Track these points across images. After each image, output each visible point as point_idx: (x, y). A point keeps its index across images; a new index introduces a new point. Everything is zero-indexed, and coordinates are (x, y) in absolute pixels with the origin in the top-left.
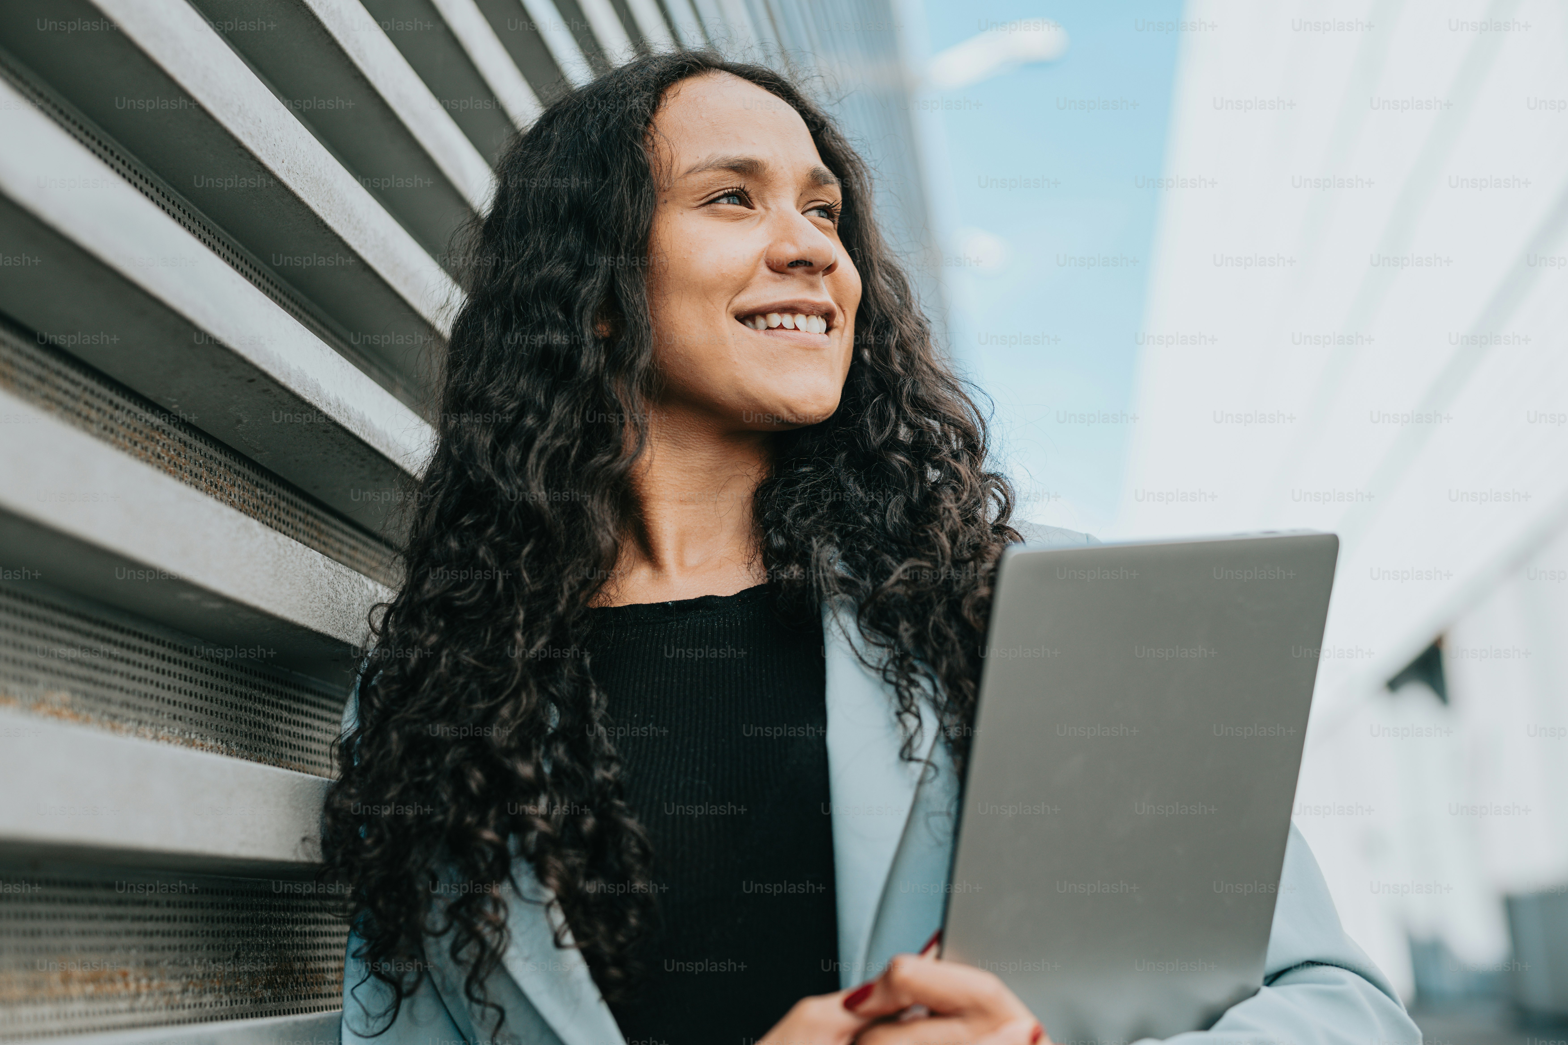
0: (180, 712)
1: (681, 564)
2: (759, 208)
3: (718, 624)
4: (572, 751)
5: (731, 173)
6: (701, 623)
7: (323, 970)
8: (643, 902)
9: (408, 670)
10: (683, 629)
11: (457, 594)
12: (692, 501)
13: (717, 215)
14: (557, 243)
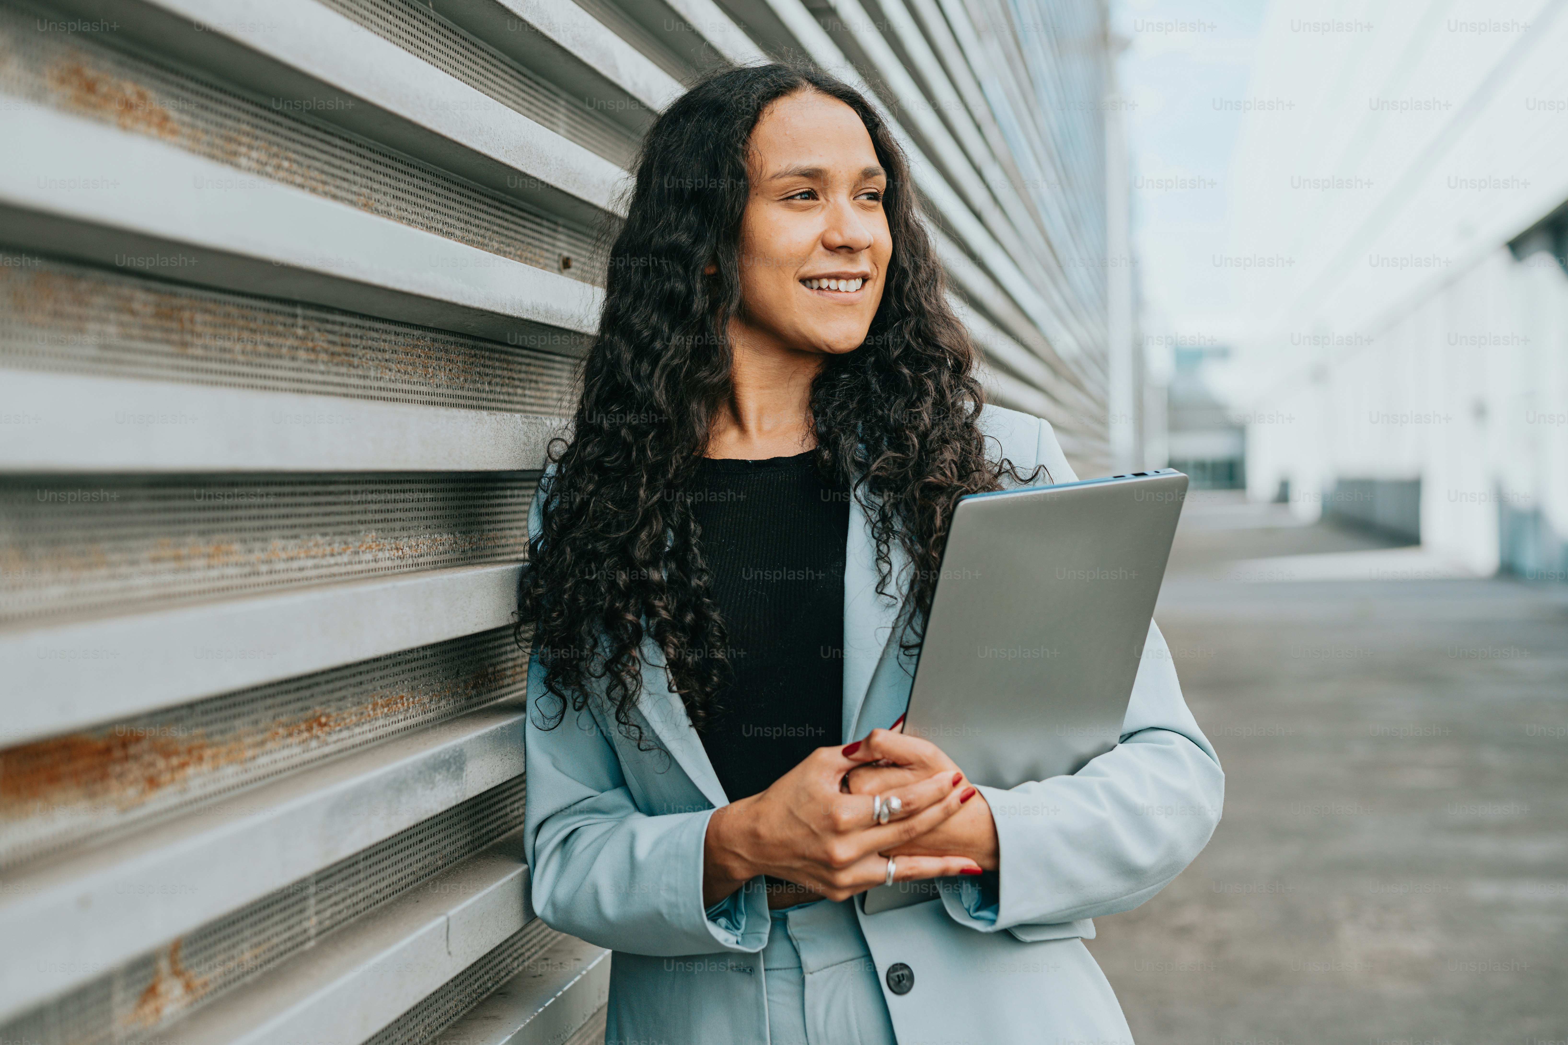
0: (428, 522)
1: (760, 429)
2: (822, 200)
3: (782, 478)
4: (678, 567)
5: (802, 178)
6: (770, 477)
7: (505, 669)
8: (722, 666)
9: (574, 507)
10: (758, 480)
11: (607, 459)
12: (768, 387)
13: (791, 207)
14: (682, 217)
